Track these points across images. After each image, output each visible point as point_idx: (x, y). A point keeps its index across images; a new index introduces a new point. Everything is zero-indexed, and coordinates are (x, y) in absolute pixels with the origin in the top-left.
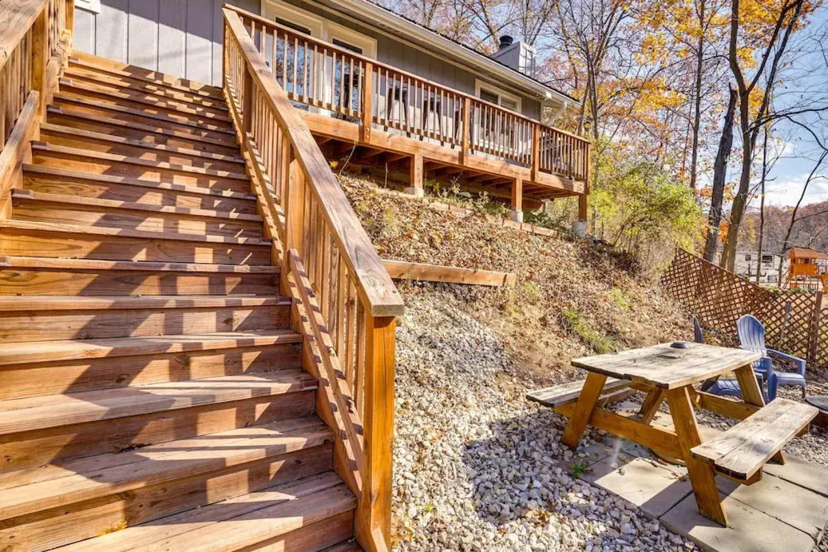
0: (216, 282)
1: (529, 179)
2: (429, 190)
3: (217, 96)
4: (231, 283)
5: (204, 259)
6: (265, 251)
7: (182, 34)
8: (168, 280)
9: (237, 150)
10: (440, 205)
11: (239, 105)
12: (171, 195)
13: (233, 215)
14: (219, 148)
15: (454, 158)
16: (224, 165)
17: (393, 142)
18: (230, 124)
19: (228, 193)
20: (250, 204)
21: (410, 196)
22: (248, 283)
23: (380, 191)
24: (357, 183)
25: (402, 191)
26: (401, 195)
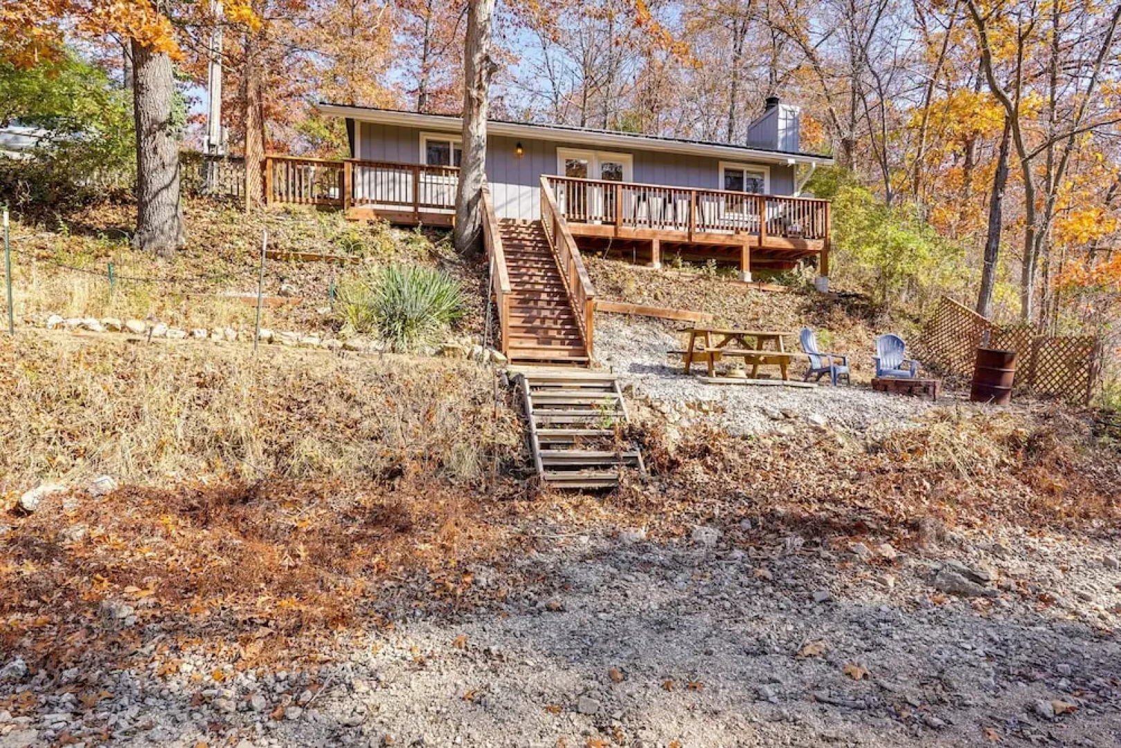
0: (549, 303)
1: (756, 244)
2: (664, 262)
3: (538, 225)
4: (553, 304)
5: (544, 296)
6: (563, 294)
7: (517, 187)
8: (536, 302)
9: (550, 255)
10: (671, 273)
11: (551, 232)
12: (531, 276)
13: (552, 282)
14: (544, 255)
15: (684, 237)
16: (545, 263)
17: (637, 234)
18: (547, 241)
19: (549, 274)
20: (558, 278)
21: (649, 269)
22: (558, 303)
23: (628, 266)
24: (613, 263)
25: (644, 265)
26: (644, 268)
